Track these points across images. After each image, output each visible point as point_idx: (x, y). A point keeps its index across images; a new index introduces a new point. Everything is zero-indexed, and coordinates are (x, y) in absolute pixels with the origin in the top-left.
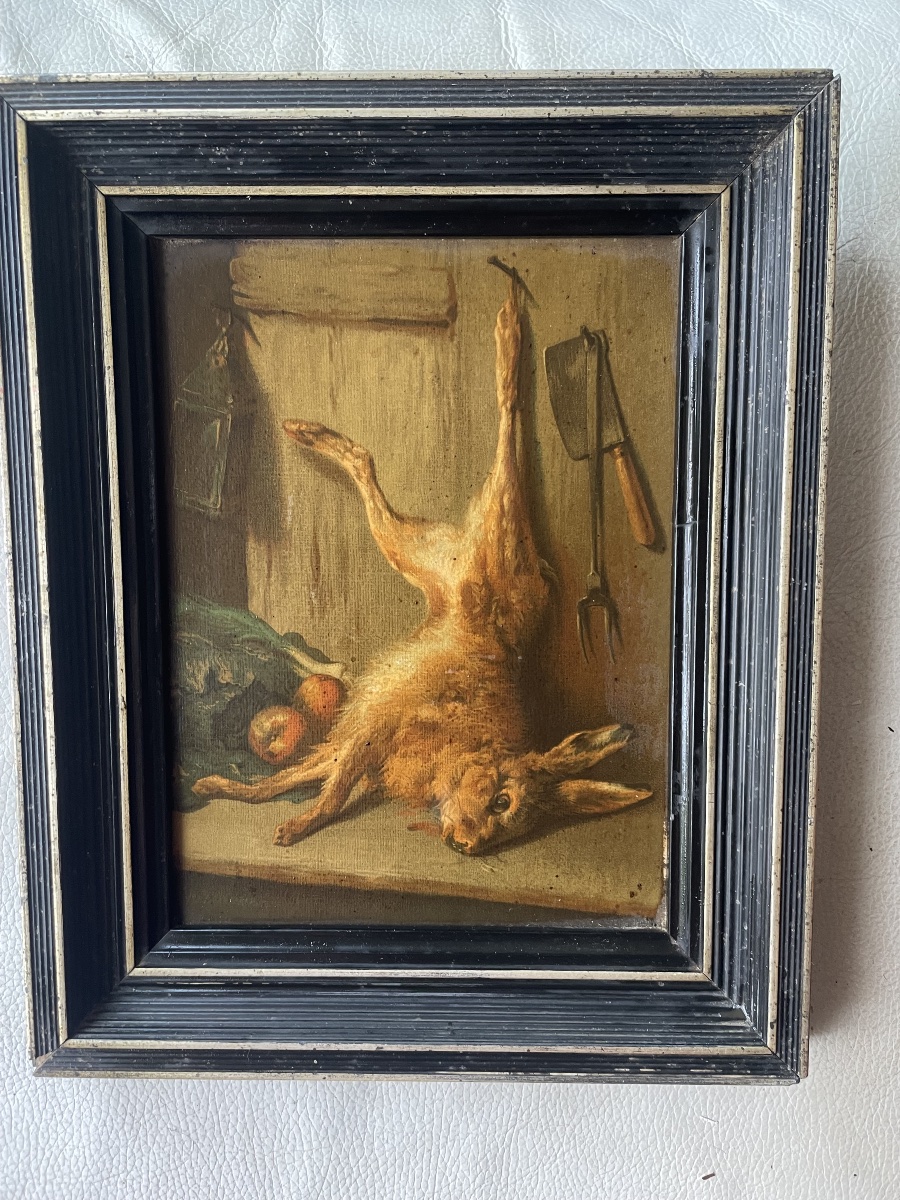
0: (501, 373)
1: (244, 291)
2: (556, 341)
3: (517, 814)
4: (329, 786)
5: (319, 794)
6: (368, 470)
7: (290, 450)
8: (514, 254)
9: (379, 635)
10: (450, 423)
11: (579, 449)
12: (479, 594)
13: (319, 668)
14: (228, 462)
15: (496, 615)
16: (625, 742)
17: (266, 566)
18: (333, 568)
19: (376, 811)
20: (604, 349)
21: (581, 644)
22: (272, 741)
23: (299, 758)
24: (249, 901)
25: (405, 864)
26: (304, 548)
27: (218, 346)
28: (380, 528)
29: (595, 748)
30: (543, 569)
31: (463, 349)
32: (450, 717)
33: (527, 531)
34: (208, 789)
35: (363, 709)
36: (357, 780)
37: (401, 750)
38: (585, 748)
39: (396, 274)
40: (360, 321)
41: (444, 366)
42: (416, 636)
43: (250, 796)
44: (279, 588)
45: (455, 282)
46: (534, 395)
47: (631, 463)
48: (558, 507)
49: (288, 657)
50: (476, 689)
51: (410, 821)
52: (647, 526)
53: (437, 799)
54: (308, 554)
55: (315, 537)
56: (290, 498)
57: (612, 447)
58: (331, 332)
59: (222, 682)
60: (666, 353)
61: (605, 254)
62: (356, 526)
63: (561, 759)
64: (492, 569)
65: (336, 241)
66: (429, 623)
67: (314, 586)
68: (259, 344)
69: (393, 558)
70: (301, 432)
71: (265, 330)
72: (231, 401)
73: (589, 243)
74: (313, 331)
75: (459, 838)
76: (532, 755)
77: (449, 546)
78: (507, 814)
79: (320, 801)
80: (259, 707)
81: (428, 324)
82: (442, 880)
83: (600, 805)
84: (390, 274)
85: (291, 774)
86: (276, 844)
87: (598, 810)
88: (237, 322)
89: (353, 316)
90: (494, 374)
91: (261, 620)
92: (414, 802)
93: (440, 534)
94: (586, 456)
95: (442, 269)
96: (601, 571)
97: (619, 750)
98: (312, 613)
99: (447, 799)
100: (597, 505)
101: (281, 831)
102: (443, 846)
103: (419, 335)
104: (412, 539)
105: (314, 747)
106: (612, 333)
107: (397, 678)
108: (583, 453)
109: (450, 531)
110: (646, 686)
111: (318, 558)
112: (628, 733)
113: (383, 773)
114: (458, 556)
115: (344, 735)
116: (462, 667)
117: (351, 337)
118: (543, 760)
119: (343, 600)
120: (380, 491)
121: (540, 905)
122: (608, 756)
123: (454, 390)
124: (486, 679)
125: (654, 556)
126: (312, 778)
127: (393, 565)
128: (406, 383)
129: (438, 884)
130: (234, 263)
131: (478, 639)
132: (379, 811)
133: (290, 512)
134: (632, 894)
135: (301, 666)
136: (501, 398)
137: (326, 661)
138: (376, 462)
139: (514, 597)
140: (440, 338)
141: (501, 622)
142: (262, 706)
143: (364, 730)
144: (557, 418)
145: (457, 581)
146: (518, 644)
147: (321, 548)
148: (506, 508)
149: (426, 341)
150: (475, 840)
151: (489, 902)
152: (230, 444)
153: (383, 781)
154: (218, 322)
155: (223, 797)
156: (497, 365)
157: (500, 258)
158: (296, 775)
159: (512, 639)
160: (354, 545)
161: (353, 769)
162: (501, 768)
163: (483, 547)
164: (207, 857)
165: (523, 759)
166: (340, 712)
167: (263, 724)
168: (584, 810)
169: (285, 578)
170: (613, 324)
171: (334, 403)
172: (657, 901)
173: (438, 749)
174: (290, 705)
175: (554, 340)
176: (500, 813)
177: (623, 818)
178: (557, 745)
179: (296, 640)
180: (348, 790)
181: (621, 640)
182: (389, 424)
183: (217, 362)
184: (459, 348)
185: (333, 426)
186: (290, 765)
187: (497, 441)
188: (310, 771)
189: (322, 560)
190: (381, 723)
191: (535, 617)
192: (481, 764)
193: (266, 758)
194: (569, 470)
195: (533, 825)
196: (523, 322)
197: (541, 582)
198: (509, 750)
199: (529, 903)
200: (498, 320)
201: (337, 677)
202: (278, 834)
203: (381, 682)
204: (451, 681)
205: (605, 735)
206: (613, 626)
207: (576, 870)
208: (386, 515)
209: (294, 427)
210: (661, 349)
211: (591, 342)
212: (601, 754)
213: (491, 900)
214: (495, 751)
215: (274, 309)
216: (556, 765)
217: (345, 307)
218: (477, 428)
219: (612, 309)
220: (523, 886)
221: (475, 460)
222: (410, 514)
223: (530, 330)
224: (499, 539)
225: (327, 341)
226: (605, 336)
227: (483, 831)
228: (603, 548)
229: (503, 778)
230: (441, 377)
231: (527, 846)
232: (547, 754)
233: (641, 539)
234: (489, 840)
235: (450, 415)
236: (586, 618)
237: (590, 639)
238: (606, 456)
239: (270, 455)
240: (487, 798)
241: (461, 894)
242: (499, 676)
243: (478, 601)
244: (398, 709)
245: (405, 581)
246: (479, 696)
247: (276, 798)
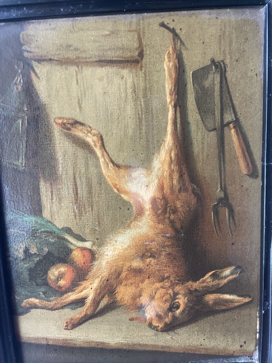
0: (168, 86)
1: (28, 49)
2: (198, 68)
3: (183, 311)
4: (89, 301)
5: (84, 305)
6: (100, 142)
7: (58, 134)
8: (173, 20)
9: (110, 226)
10: (142, 115)
11: (211, 125)
12: (160, 203)
13: (80, 244)
14: (27, 141)
15: (170, 213)
16: (237, 275)
17: (50, 194)
18: (85, 193)
19: (113, 312)
20: (224, 70)
21: (214, 226)
22: (59, 281)
23: (73, 288)
24: (54, 355)
25: (129, 337)
26: (69, 184)
27: (17, 80)
28: (108, 171)
29: (222, 278)
30: (194, 189)
31: (147, 74)
32: (148, 265)
33: (184, 170)
34: (29, 304)
35: (104, 263)
36: (103, 297)
37: (124, 283)
38: (217, 278)
39: (110, 35)
40: (92, 63)
41: (138, 84)
42: (129, 226)
43: (50, 307)
44: (58, 205)
45: (142, 38)
46: (186, 98)
47: (239, 132)
48: (201, 157)
49: (64, 239)
50: (161, 251)
51: (130, 316)
52: (248, 165)
53: (143, 305)
54: (72, 186)
55: (75, 178)
56: (60, 159)
57: (229, 123)
58: (77, 69)
59: (32, 253)
60: (257, 71)
61: (223, 18)
62: (96, 171)
63: (205, 284)
64: (167, 190)
65: (76, 18)
66: (136, 219)
67: (76, 203)
68: (39, 78)
69: (115, 187)
70: (64, 124)
71: (41, 69)
72: (26, 109)
73: (214, 13)
74: (67, 69)
75: (155, 324)
76: (190, 283)
77: (144, 180)
78: (178, 312)
79: (85, 308)
80: (51, 264)
81: (128, 61)
82: (147, 343)
83: (225, 305)
84: (107, 35)
85: (69, 296)
86: (65, 329)
87: (224, 308)
88: (26, 67)
89: (88, 60)
90: (165, 87)
91: (50, 222)
92: (132, 307)
93: (139, 174)
94: (215, 129)
95: (135, 31)
96: (224, 189)
97: (235, 278)
98: (75, 216)
99: (148, 306)
100: (221, 154)
101: (67, 323)
102: (147, 327)
103: (123, 68)
104: (124, 177)
105: (80, 283)
106: (227, 61)
107: (120, 248)
108: (213, 127)
109: (144, 171)
110: (248, 247)
111: (77, 189)
112: (239, 271)
113: (115, 294)
114: (149, 184)
115: (95, 277)
116: (153, 241)
117: (88, 71)
118: (196, 285)
119: (91, 209)
120: (107, 153)
121: (195, 353)
122: (230, 282)
123: (143, 97)
124: (166, 246)
125: (251, 180)
126: (80, 297)
127: (115, 190)
128: (118, 95)
129: (146, 345)
130: (23, 35)
131: (161, 226)
132: (114, 312)
133: (61, 166)
134: (241, 346)
135: (71, 244)
136: (168, 100)
137: (83, 240)
138: (104, 137)
139: (179, 204)
140: (135, 69)
141: (172, 217)
142: (53, 264)
143: (105, 274)
144: (199, 109)
145: (149, 197)
146: (182, 227)
147: (78, 184)
148: (173, 158)
149: (128, 71)
150: (163, 324)
151: (171, 352)
152: (28, 131)
153: (115, 298)
154: (16, 67)
155: (37, 308)
156: (166, 82)
157: (166, 23)
158: (72, 296)
159: (178, 225)
160: (95, 181)
161: (100, 293)
162: (175, 290)
163: (161, 179)
164: (32, 336)
165: (186, 285)
166: (92, 265)
167: (54, 272)
168: (217, 308)
169: (60, 200)
170: (228, 57)
171: (80, 107)
172: (254, 348)
173: (142, 282)
174: (67, 263)
175: (196, 67)
176: (175, 311)
177: (237, 311)
178: (203, 277)
179: (68, 230)
180: (99, 303)
181: (235, 224)
182: (109, 117)
183: (17, 89)
184: (145, 74)
185: (80, 120)
186: (69, 292)
187: (167, 123)
188: (79, 294)
189: (79, 190)
190: (113, 270)
191: (190, 214)
192: (165, 288)
193: (57, 289)
194: (206, 137)
195: (191, 316)
196: (179, 58)
197: (193, 196)
198: (178, 281)
199: (190, 352)
200: (166, 57)
201: (90, 248)
202: (65, 324)
203: (112, 249)
204: (148, 248)
205: (227, 272)
206: (231, 217)
207: (213, 336)
208: (111, 165)
209: (60, 121)
210: (255, 69)
211: (217, 67)
212: (225, 281)
213: (171, 351)
214: (171, 281)
215: (45, 58)
216: (203, 287)
217: (84, 55)
218: (156, 117)
219: (228, 48)
220: (188, 344)
221: (156, 134)
222: (123, 164)
223: (183, 62)
224: (170, 175)
225: (75, 74)
226: (224, 63)
227: (167, 320)
228: (225, 177)
229: (176, 294)
230: (136, 91)
231: (189, 326)
232: (198, 282)
233: (244, 171)
234: (170, 324)
235: (142, 111)
236: (216, 213)
237: (219, 224)
238: (226, 128)
239: (49, 137)
240: (168, 304)
241: (157, 349)
242: (173, 244)
243: (160, 207)
244: (121, 263)
245: (122, 198)
246: (162, 255)
247: (63, 307)
